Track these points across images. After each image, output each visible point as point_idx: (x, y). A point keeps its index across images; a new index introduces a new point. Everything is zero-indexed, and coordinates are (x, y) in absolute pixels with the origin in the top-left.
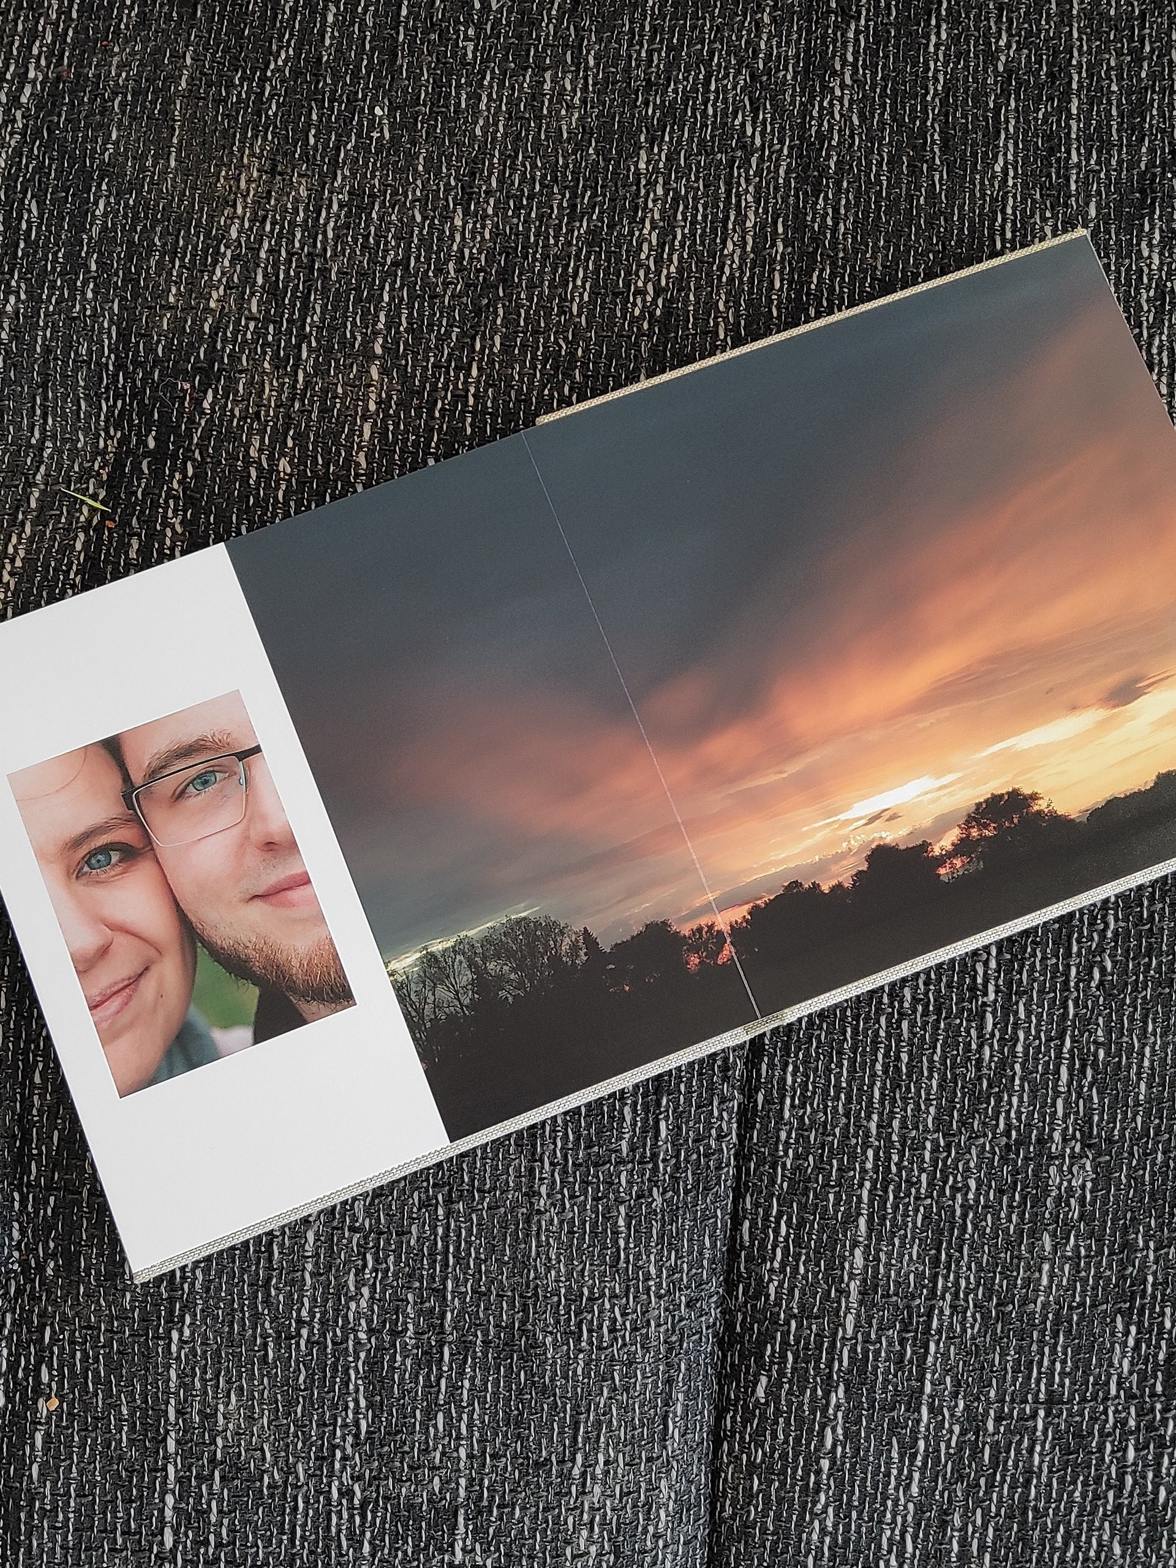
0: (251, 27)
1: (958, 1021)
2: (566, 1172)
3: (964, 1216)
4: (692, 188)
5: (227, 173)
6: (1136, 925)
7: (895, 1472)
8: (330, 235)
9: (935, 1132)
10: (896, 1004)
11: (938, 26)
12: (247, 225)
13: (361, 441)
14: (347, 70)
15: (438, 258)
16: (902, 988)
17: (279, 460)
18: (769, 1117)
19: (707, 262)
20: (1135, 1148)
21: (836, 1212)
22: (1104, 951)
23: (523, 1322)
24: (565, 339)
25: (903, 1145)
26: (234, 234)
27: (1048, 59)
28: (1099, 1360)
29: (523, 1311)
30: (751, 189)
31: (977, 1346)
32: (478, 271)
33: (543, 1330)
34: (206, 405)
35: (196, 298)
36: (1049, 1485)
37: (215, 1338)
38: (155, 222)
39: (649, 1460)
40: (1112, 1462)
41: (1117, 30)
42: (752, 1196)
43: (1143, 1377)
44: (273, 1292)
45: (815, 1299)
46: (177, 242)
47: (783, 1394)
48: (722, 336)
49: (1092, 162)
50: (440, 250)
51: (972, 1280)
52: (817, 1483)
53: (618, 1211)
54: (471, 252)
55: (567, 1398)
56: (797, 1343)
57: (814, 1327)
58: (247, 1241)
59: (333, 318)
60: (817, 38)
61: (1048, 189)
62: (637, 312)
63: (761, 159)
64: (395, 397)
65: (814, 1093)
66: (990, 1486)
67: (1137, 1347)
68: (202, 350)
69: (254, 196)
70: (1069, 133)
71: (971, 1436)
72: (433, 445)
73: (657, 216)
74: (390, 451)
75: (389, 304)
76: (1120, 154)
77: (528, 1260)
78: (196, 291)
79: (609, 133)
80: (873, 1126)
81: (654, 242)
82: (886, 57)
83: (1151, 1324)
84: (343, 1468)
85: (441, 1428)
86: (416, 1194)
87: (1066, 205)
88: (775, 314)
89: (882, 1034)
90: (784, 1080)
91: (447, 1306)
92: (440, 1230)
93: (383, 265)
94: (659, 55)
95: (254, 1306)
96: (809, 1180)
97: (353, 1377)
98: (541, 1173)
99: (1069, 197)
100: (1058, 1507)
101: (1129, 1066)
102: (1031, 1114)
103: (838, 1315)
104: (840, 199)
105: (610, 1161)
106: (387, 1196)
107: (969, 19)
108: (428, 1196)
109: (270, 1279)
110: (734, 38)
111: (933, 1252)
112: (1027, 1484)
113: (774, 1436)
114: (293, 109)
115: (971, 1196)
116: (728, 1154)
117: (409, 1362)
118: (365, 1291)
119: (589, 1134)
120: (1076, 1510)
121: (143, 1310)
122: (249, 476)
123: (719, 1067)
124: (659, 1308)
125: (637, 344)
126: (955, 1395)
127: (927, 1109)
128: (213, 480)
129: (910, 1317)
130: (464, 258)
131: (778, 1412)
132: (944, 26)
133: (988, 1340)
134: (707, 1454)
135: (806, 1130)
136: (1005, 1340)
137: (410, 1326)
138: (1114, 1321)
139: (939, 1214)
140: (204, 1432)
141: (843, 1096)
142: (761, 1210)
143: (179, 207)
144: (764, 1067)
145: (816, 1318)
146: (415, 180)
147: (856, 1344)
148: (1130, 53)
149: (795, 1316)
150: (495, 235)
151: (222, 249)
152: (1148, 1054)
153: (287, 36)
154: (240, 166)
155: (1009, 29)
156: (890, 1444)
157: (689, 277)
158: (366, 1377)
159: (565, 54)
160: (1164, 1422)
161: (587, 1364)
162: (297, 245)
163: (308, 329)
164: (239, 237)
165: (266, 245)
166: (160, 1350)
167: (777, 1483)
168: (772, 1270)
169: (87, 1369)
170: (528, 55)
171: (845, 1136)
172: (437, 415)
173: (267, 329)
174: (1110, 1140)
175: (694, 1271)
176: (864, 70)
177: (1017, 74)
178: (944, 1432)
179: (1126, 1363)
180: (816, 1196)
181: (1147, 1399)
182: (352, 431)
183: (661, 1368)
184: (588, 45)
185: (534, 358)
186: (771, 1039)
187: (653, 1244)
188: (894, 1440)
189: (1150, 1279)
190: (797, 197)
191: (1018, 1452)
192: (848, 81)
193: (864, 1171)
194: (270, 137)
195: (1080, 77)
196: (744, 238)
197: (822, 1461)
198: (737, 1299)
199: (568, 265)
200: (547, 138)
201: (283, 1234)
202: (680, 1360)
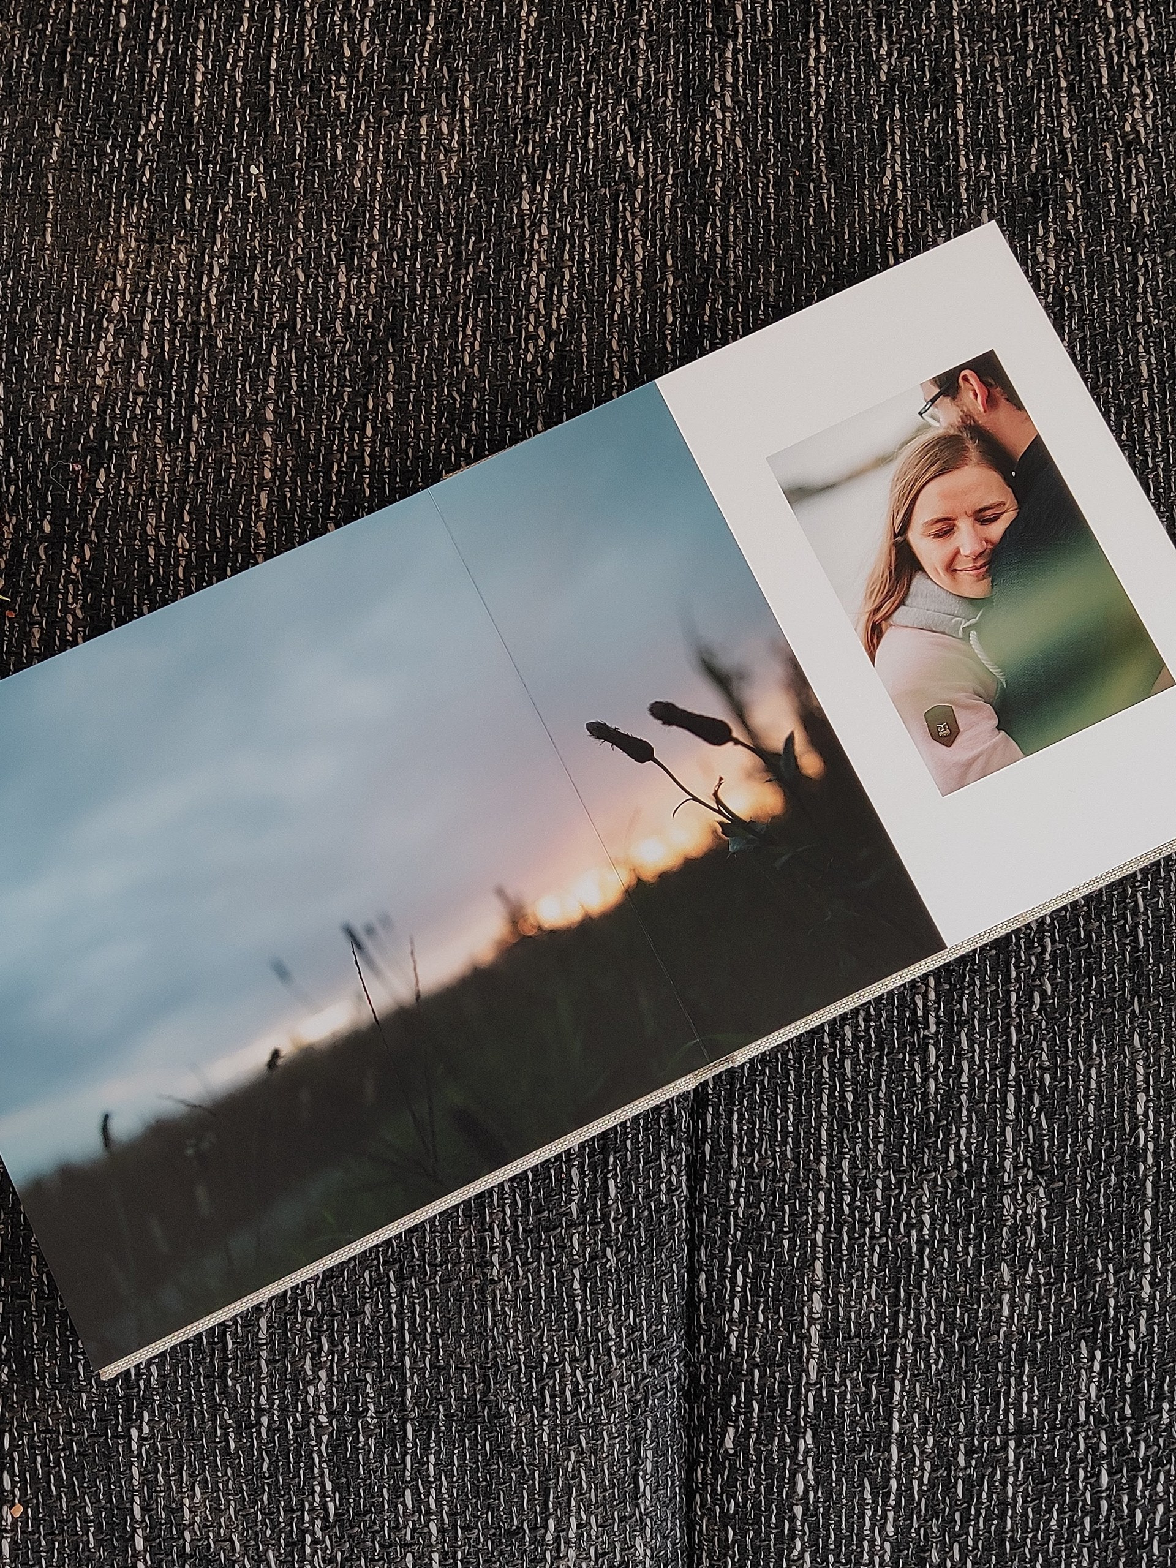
0: (120, 92)
1: (901, 1056)
2: (517, 1240)
3: (921, 1252)
4: (577, 226)
5: (104, 245)
6: (1073, 946)
7: (869, 1513)
8: (213, 301)
9: (886, 1169)
10: (838, 1043)
11: (817, 39)
12: (128, 297)
13: (259, 511)
14: (219, 130)
15: (325, 317)
16: (842, 1027)
17: (177, 536)
18: (717, 1168)
19: (598, 302)
20: (1088, 1172)
21: (791, 1258)
22: (1043, 974)
23: (485, 1394)
24: (459, 391)
25: (854, 1184)
26: (115, 308)
27: (930, 65)
28: (1066, 1387)
29: (483, 1382)
30: (637, 222)
31: (942, 1381)
32: (366, 327)
33: (504, 1400)
34: (99, 485)
35: (82, 376)
36: (1025, 1514)
37: (175, 1433)
38: (35, 301)
39: (622, 1519)
40: (1085, 1488)
41: (998, 29)
42: (706, 1248)
43: (1111, 1401)
44: (230, 1383)
45: (776, 1346)
46: (59, 320)
47: (751, 1443)
48: (617, 377)
49: (982, 168)
50: (326, 308)
51: (933, 1316)
52: (792, 1530)
53: (573, 1274)
54: (357, 309)
55: (535, 1465)
56: (762, 1392)
57: (777, 1374)
58: (201, 1334)
59: (222, 387)
60: (695, 60)
61: (939, 199)
62: (530, 358)
63: (646, 190)
64: (290, 463)
65: (761, 1139)
66: (965, 1520)
67: (1103, 1372)
68: (92, 428)
69: (133, 267)
70: (956, 140)
71: (943, 1472)
72: (332, 509)
73: (543, 258)
74: (288, 519)
75: (278, 368)
76: (1009, 158)
77: (485, 1330)
78: (80, 368)
79: (490, 175)
80: (823, 1168)
81: (543, 285)
82: (766, 75)
83: (1115, 1348)
84: (314, 1553)
85: (410, 1506)
86: (367, 1274)
87: (958, 215)
88: (670, 349)
89: (826, 1074)
90: (731, 1128)
91: (407, 1383)
92: (394, 1308)
93: (269, 329)
94: (536, 90)
95: (211, 1398)
96: (762, 1228)
97: (317, 1461)
98: (492, 1242)
99: (960, 206)
100: (1035, 1537)
101: (1076, 1090)
102: (980, 1145)
103: (801, 1362)
104: (728, 227)
105: (561, 1225)
106: (338, 1277)
107: (848, 30)
108: (379, 1274)
109: (226, 1369)
110: (610, 67)
111: (892, 1290)
112: (1002, 1516)
113: (746, 1487)
114: (167, 174)
115: (926, 1231)
116: (679, 1207)
117: (372, 1442)
118: (323, 1374)
119: (538, 1199)
120: (1053, 1538)
121: (100, 1409)
122: (148, 555)
123: (664, 1120)
124: (621, 1368)
125: (532, 392)
126: (924, 1432)
127: (876, 1147)
128: (111, 560)
129: (873, 1358)
130: (351, 315)
131: (747, 1462)
132: (823, 39)
133: (953, 1374)
134: (681, 1508)
135: (756, 1178)
136: (971, 1373)
137: (371, 1406)
138: (1078, 1347)
139: (895, 1252)
140: (171, 1527)
141: (790, 1140)
142: (716, 1262)
143: (58, 284)
144: (709, 1117)
145: (778, 1366)
146: (296, 238)
147: (820, 1389)
148: (1013, 53)
149: (757, 1365)
150: (380, 289)
151: (105, 324)
152: (1094, 1076)
153: (156, 99)
154: (118, 237)
155: (890, 35)
156: (862, 1485)
157: (580, 318)
158: (330, 1460)
159: (439, 97)
160: (1136, 1445)
161: (552, 1429)
162: (180, 314)
163: (197, 400)
164: (121, 310)
165: (149, 317)
166: (120, 1449)
167: (752, 1533)
168: (731, 1321)
169: (49, 1473)
170: (402, 100)
171: (795, 1181)
172: (334, 478)
173: (156, 403)
174: (1061, 1165)
175: (654, 1328)
176: (744, 91)
177: (900, 83)
178: (916, 1469)
179: (1093, 1388)
180: (770, 1245)
181: (1117, 1423)
182: (249, 501)
183: (627, 1427)
184: (463, 85)
185: (429, 412)
186: (714, 1088)
187: (610, 1305)
188: (866, 1480)
189: (1112, 1302)
190: (684, 227)
191: (991, 1484)
192: (729, 103)
193: (816, 1214)
194: (145, 205)
195: (964, 81)
196: (633, 273)
197: (795, 1508)
198: (699, 1351)
199: (457, 314)
200: (427, 186)
201: (236, 1323)
202: (646, 1418)
